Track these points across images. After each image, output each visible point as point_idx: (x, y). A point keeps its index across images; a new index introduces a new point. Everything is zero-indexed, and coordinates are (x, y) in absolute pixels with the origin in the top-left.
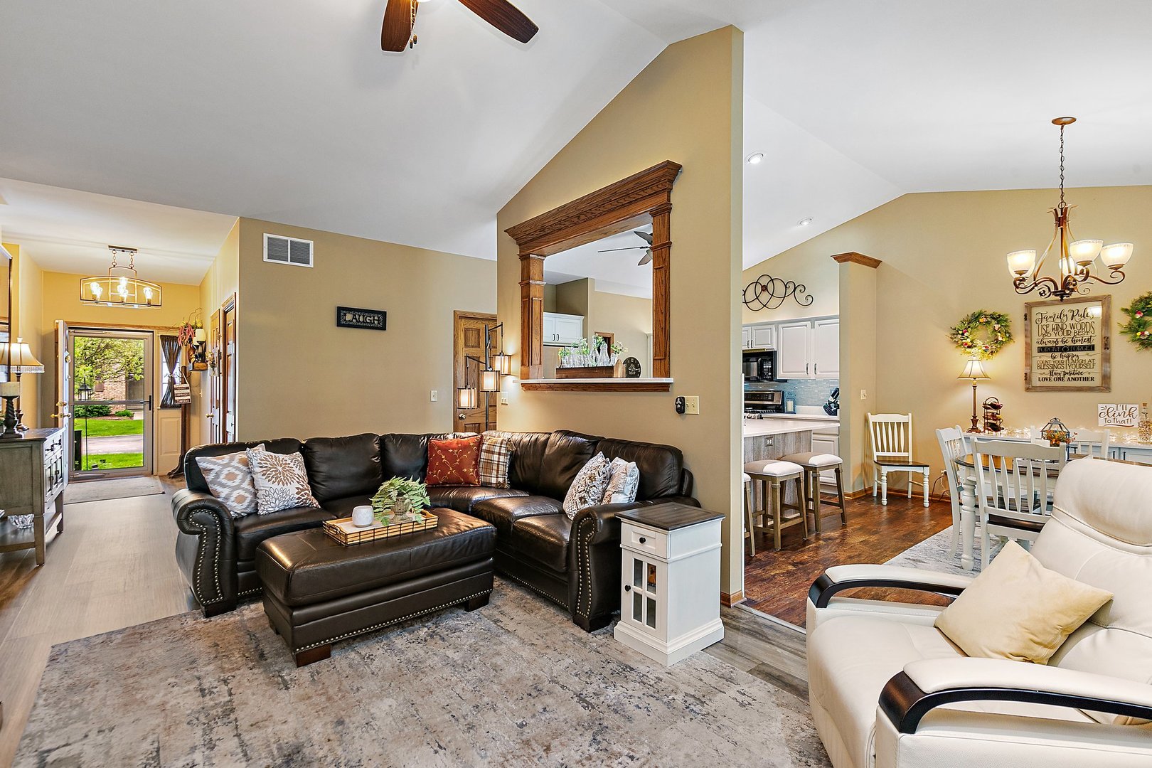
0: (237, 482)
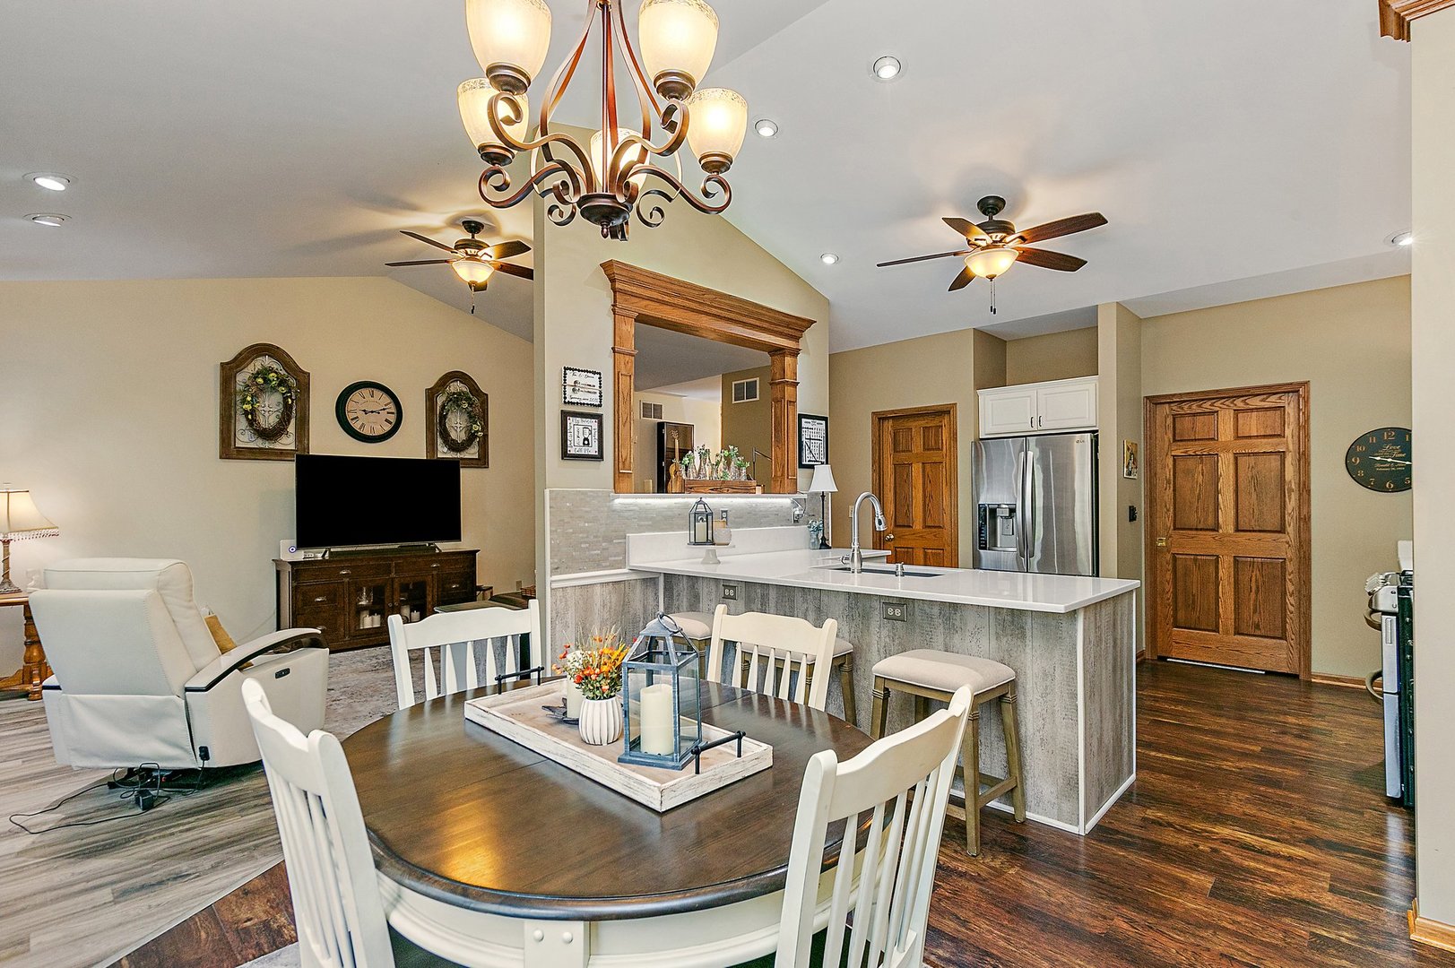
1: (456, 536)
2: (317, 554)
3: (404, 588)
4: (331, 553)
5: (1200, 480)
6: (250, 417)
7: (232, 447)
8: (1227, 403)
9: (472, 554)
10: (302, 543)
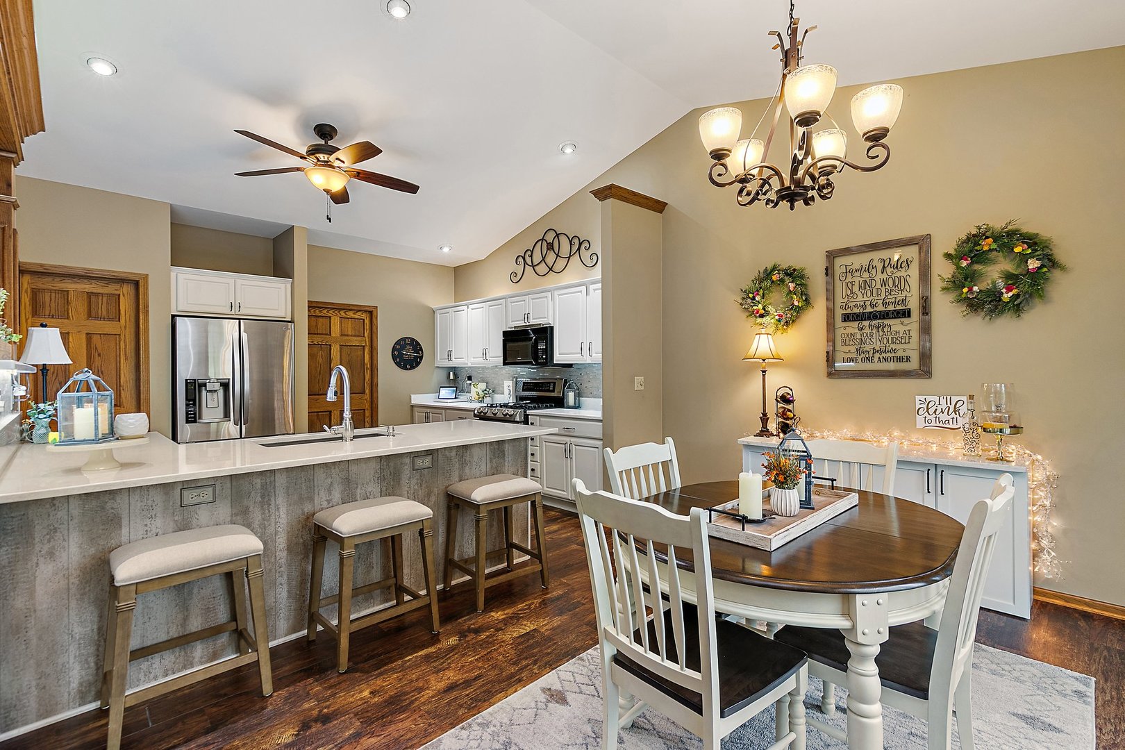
5: (320, 361)
8: (336, 312)
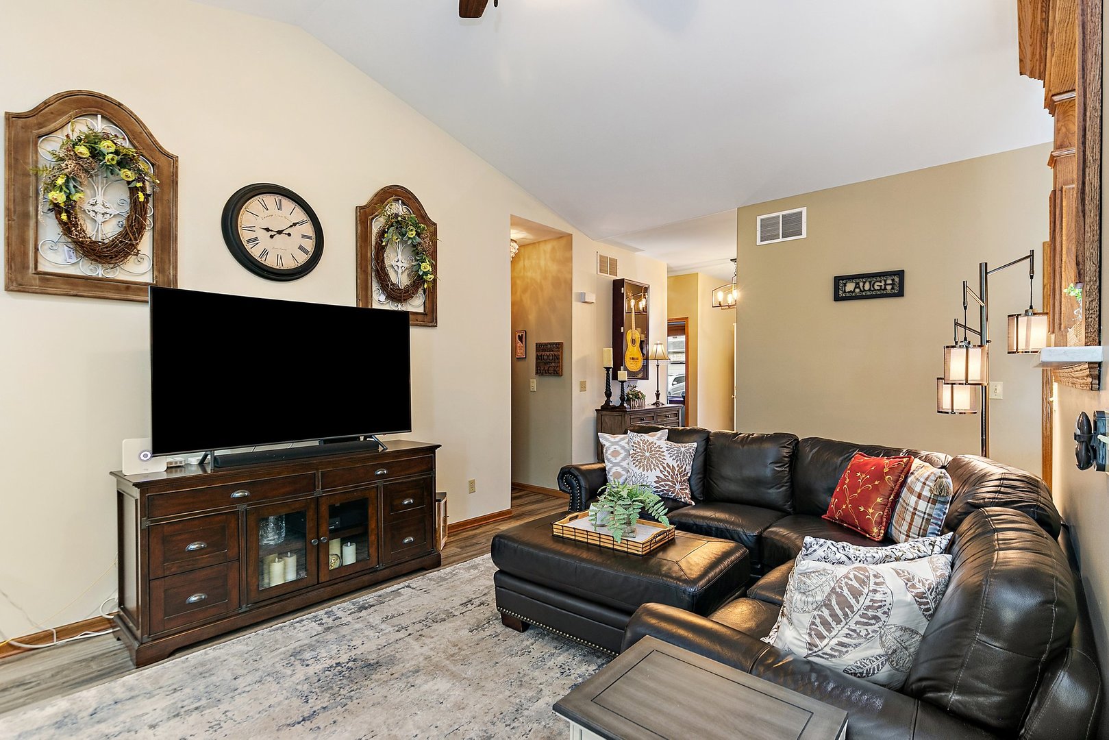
0: (619, 459)
1: (405, 425)
2: (191, 461)
3: (334, 512)
4: (215, 459)
6: (64, 217)
7: (31, 270)
9: (428, 453)
10: (160, 446)
